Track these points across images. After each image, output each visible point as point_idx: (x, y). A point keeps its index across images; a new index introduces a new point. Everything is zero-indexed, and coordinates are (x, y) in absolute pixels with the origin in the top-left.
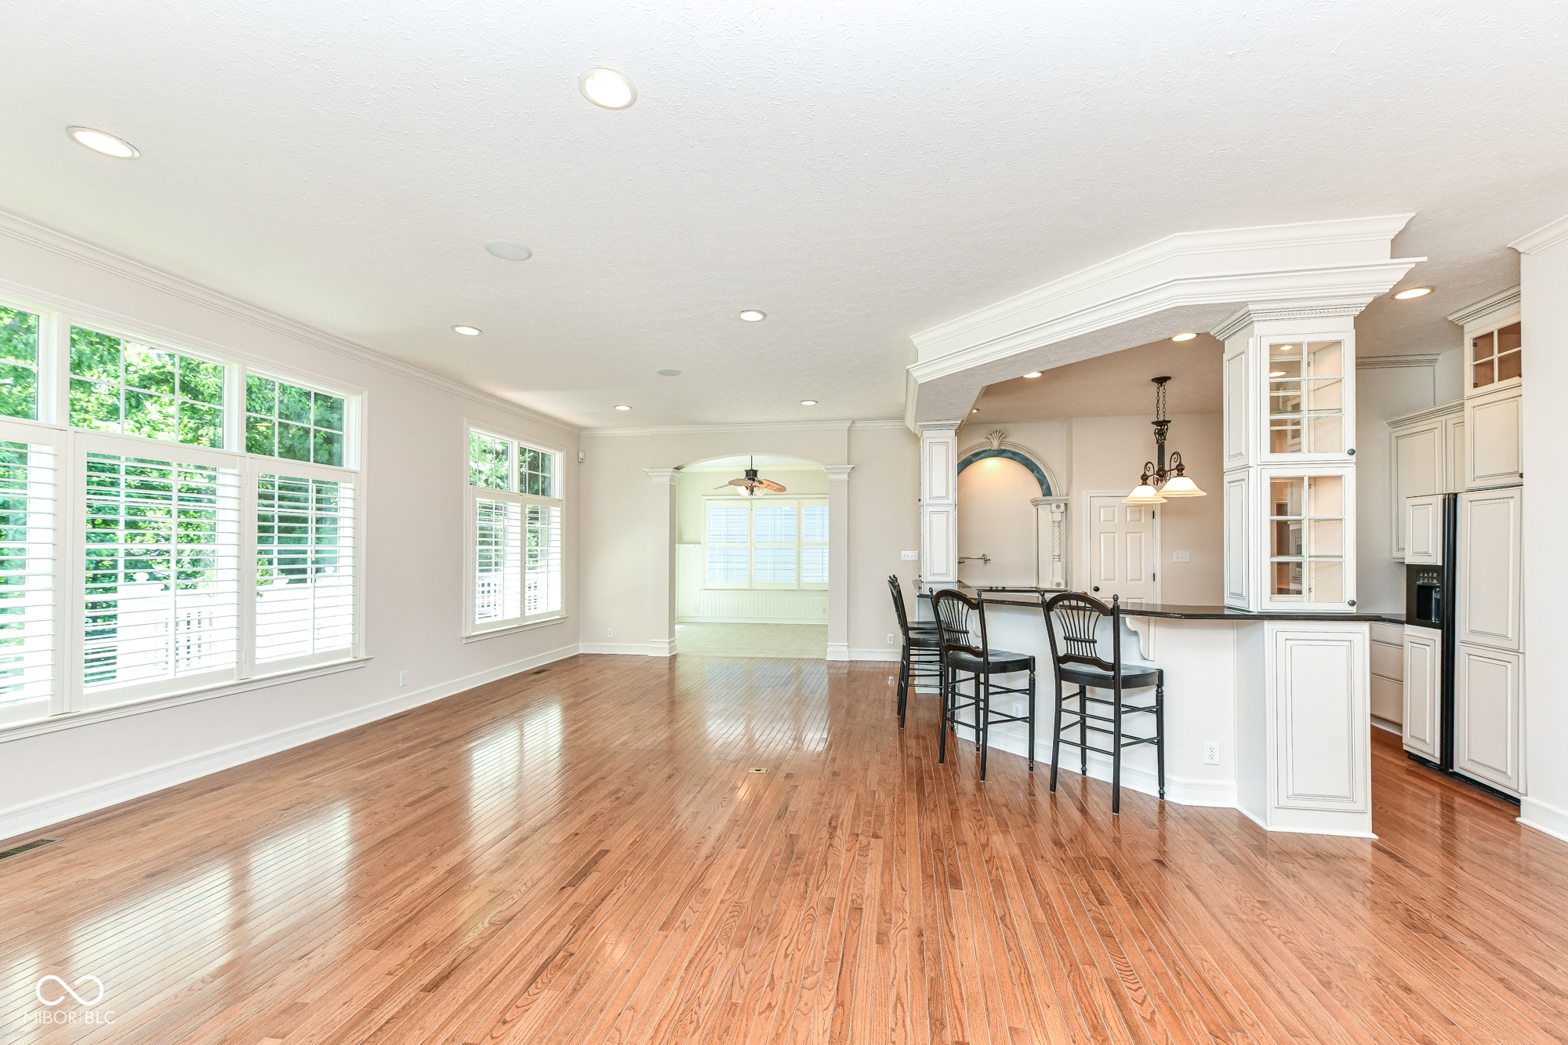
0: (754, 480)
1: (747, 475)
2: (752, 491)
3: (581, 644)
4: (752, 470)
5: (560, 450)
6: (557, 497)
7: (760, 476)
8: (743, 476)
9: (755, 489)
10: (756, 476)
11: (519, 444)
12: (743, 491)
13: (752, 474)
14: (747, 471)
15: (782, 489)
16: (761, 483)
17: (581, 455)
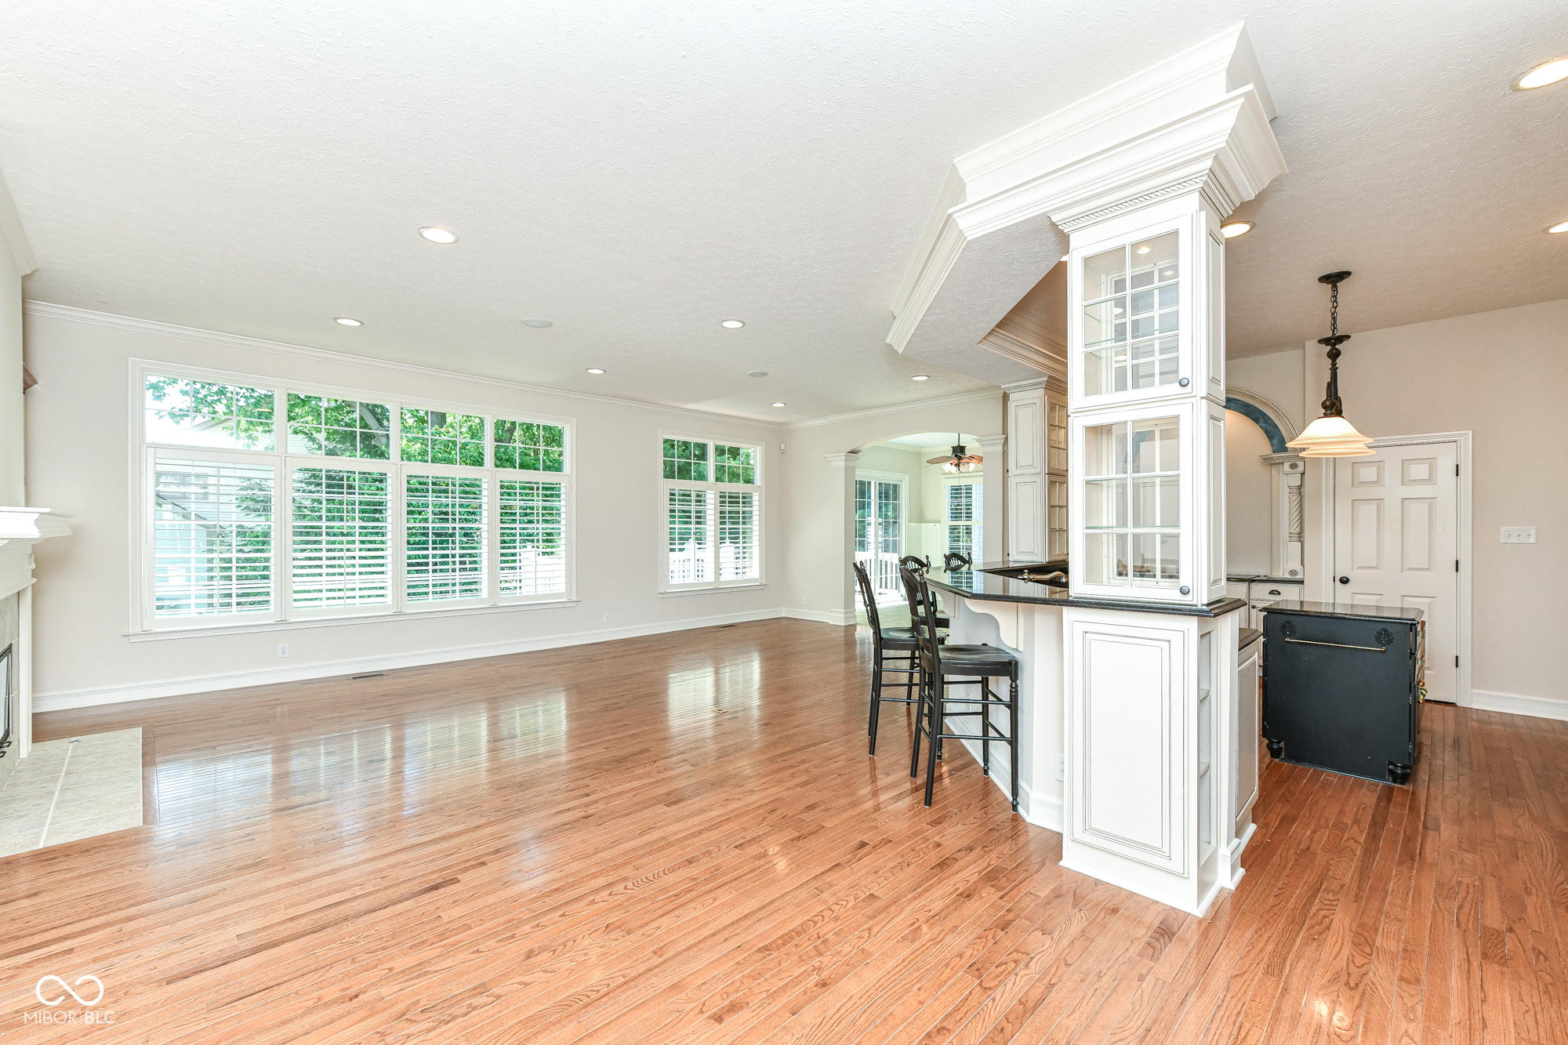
0: (961, 456)
1: (954, 452)
2: (959, 466)
3: (783, 608)
4: (959, 446)
5: (759, 445)
6: (758, 485)
8: (950, 453)
9: (962, 464)
10: (963, 452)
11: (714, 443)
12: (950, 467)
13: (959, 451)
14: (953, 448)
17: (783, 447)
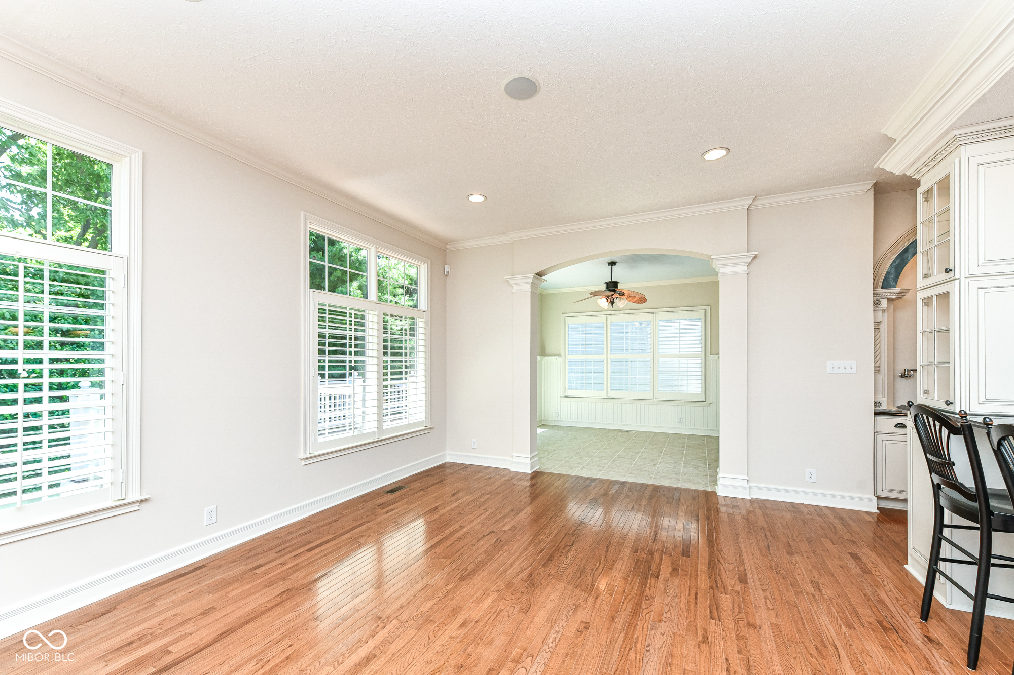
0: (614, 291)
1: (607, 287)
2: (612, 303)
3: (447, 452)
4: (612, 282)
6: (422, 308)
7: (620, 287)
9: (615, 300)
10: (617, 287)
12: (603, 302)
13: (612, 286)
14: (607, 284)
15: (643, 300)
16: (621, 294)
17: (447, 269)
